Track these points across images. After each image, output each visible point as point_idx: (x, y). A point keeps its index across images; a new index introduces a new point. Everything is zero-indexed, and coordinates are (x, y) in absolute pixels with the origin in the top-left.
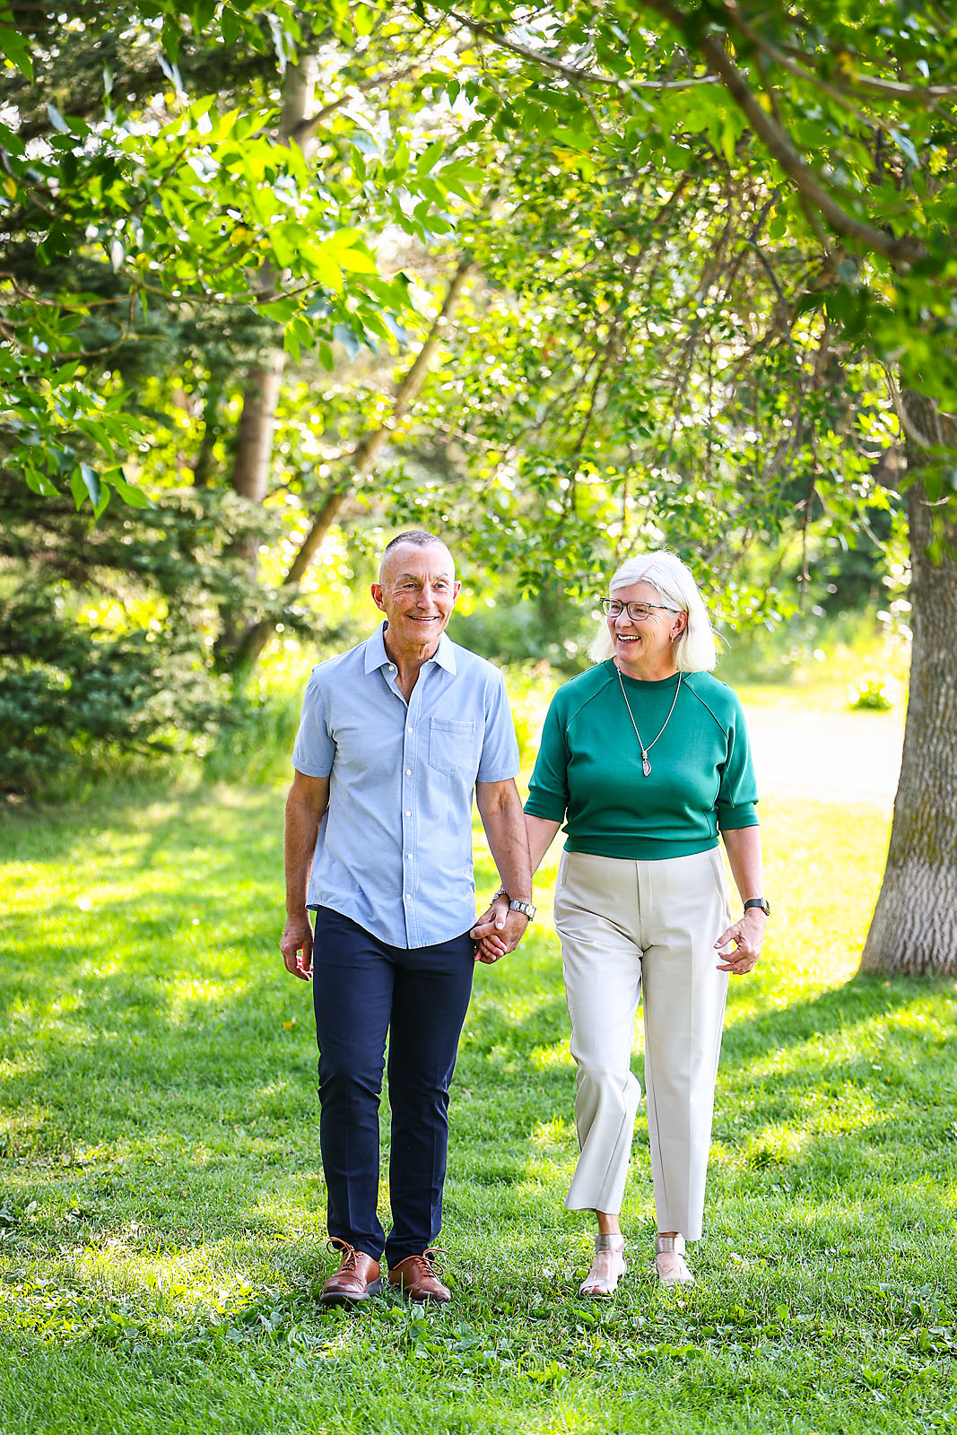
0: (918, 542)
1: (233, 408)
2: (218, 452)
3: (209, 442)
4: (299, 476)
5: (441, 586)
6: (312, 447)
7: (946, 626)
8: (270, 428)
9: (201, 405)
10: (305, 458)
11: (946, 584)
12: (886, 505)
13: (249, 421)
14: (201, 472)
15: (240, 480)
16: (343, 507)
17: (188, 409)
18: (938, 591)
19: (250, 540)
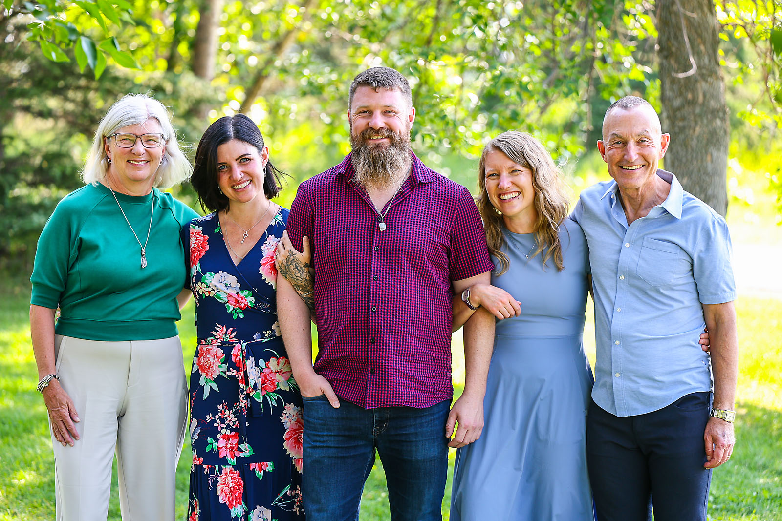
0: (667, 102)
1: (192, 19)
2: (183, 49)
3: (176, 42)
4: (236, 64)
5: (643, 141)
6: (244, 44)
7: (687, 160)
8: (217, 33)
9: (171, 19)
10: (240, 52)
11: (687, 130)
12: (641, 78)
13: (202, 28)
14: (172, 61)
15: (197, 67)
16: (267, 84)
17: (162, 20)
18: (682, 136)
19: (203, 107)
